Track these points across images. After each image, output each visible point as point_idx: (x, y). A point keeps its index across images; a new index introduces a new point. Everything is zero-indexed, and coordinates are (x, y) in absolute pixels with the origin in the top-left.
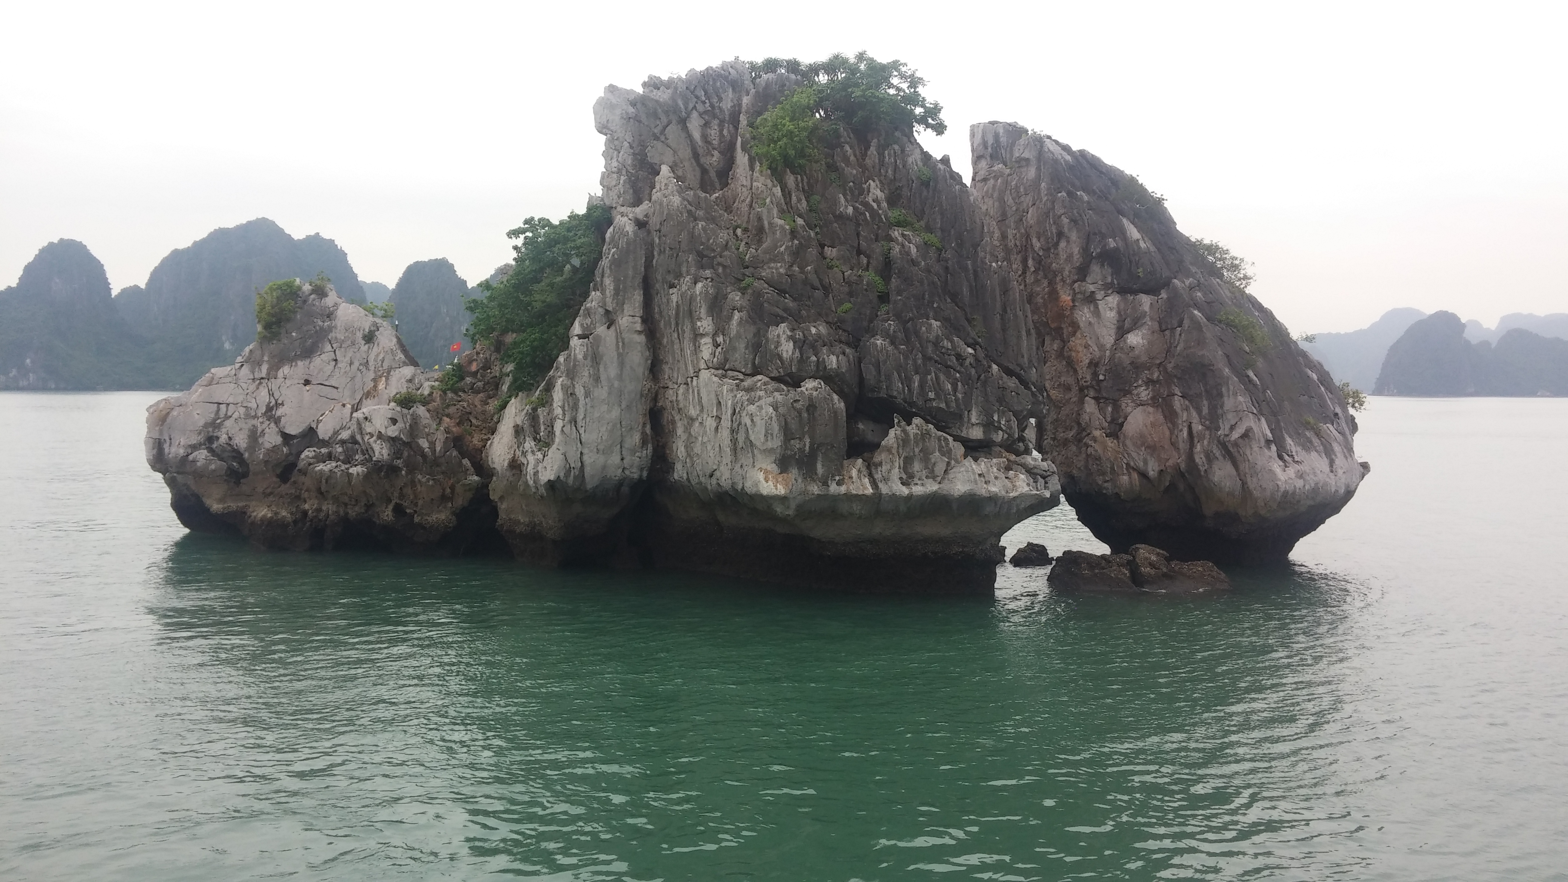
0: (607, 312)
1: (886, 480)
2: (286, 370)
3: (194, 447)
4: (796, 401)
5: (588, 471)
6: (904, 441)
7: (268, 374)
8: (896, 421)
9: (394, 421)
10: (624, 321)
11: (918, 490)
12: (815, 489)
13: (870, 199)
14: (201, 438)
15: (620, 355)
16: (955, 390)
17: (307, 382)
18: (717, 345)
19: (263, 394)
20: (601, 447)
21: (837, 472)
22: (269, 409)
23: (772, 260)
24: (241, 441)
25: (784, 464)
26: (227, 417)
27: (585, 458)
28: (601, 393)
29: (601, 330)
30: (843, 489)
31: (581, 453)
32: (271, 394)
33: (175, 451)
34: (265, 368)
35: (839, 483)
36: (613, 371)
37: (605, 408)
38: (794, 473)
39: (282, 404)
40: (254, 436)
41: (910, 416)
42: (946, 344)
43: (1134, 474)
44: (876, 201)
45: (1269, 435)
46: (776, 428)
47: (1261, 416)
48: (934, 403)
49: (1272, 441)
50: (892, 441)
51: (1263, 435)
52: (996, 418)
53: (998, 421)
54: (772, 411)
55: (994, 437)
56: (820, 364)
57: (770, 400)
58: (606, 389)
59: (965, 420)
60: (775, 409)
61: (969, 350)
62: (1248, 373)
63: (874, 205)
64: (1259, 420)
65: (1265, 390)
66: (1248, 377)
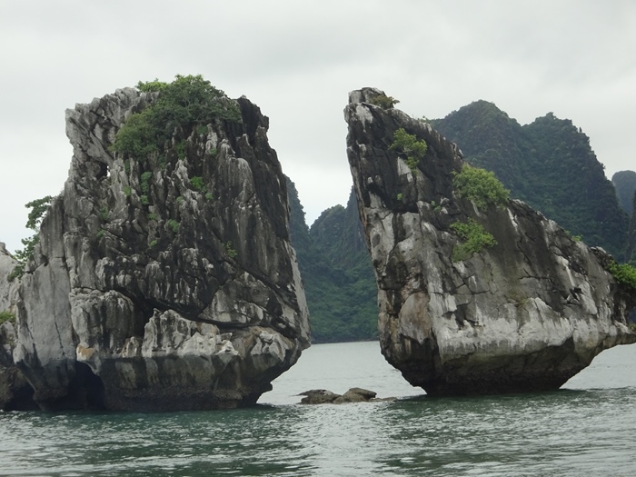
0: (43, 256)
1: (146, 349)
4: (96, 304)
5: (39, 355)
6: (158, 325)
8: (155, 312)
10: (52, 261)
11: (161, 354)
12: (105, 356)
13: (177, 173)
15: (52, 282)
18: (76, 273)
20: (45, 340)
21: (119, 344)
25: (91, 342)
27: (37, 347)
28: (41, 306)
29: (41, 268)
30: (119, 355)
31: (34, 345)
35: (119, 352)
36: (48, 292)
37: (44, 316)
38: (96, 346)
41: (163, 309)
42: (196, 263)
43: (408, 343)
44: (180, 173)
45: (453, 308)
46: (83, 320)
47: (452, 294)
48: (177, 301)
49: (456, 312)
50: (150, 325)
51: (445, 308)
52: (236, 307)
53: (239, 309)
54: (81, 310)
55: (240, 320)
56: (115, 281)
57: (82, 304)
58: (44, 304)
59: (213, 309)
60: (84, 310)
61: (210, 266)
62: (455, 265)
63: (179, 176)
64: (444, 298)
65: (470, 276)
66: (454, 268)
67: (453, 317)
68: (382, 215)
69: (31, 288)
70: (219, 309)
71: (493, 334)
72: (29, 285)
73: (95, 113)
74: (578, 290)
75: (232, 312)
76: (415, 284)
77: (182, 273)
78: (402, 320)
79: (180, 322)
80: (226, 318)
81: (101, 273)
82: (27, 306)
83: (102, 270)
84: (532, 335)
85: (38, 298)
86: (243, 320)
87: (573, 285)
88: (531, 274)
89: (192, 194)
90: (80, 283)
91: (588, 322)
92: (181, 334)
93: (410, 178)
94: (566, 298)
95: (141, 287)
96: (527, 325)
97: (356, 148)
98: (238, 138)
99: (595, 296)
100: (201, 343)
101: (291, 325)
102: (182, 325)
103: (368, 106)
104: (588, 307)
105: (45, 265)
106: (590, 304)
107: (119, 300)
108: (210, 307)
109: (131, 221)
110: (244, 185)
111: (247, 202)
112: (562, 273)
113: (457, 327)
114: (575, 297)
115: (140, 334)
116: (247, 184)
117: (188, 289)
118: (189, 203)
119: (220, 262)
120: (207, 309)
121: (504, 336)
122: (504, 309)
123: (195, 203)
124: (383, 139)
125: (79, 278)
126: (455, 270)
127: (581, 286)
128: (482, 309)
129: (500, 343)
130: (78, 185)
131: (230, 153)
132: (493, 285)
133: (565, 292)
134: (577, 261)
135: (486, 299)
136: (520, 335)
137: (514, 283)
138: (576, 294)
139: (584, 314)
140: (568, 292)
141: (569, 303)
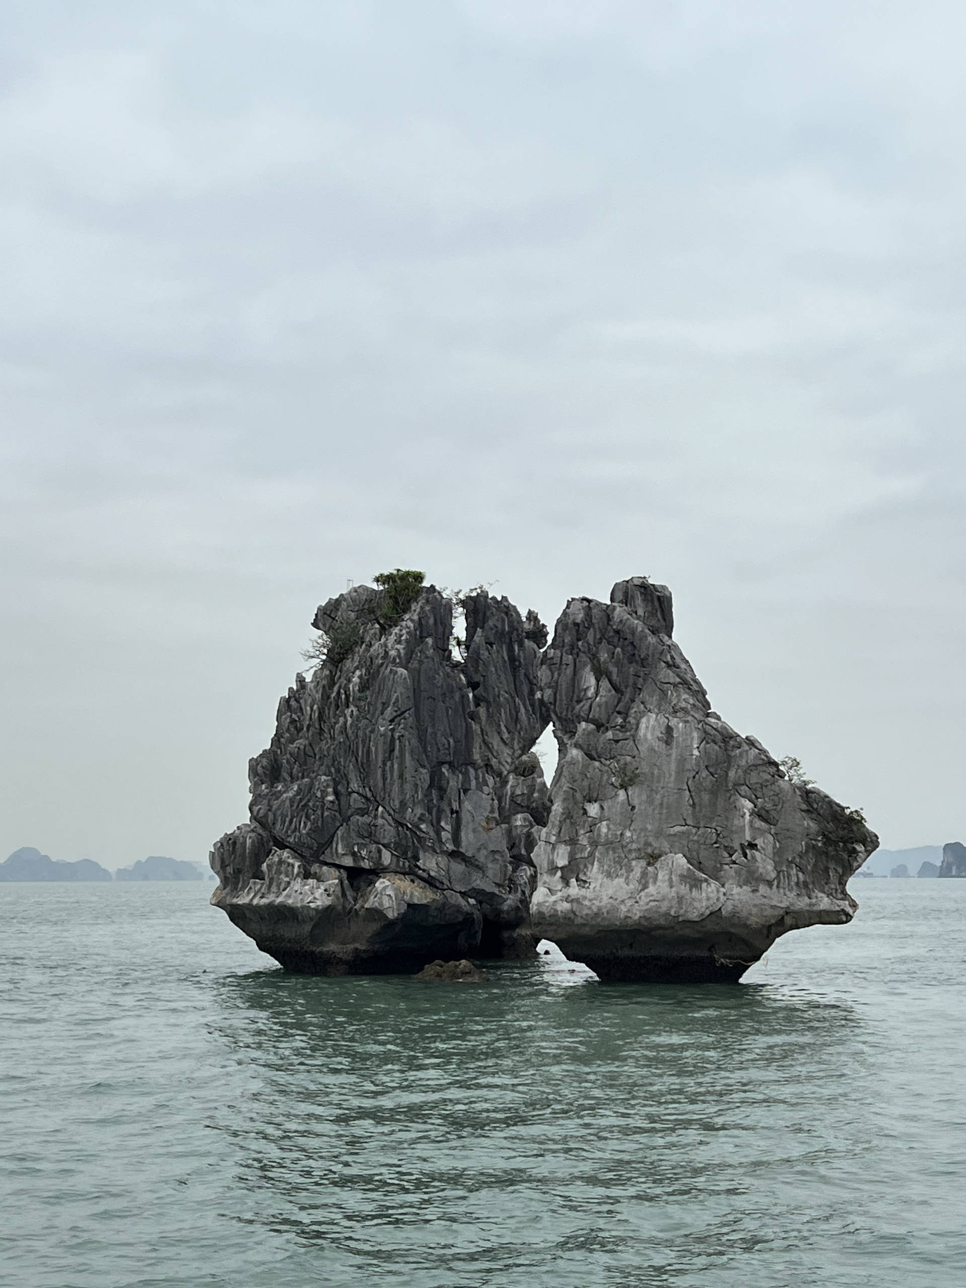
6: (271, 866)
8: (273, 852)
16: (305, 826)
21: (244, 887)
25: (226, 883)
38: (228, 889)
42: (319, 794)
44: (353, 686)
45: (562, 862)
47: (567, 845)
48: (289, 839)
50: (265, 866)
51: (552, 862)
52: (356, 849)
53: (359, 852)
55: (363, 865)
59: (334, 850)
61: (331, 798)
62: (588, 806)
63: (351, 689)
64: (554, 849)
65: (601, 821)
66: (585, 810)
67: (559, 874)
70: (340, 851)
71: (602, 901)
74: (752, 846)
75: (353, 854)
77: (306, 805)
79: (289, 865)
80: (348, 862)
84: (652, 904)
86: (366, 864)
87: (748, 838)
88: (689, 822)
89: (352, 711)
91: (755, 891)
92: (288, 879)
94: (731, 856)
96: (651, 889)
99: (778, 854)
102: (291, 867)
104: (762, 870)
106: (765, 866)
107: (249, 835)
108: (331, 848)
111: (391, 721)
112: (737, 822)
113: (559, 887)
114: (745, 856)
115: (257, 874)
117: (302, 826)
118: (346, 721)
120: (326, 850)
121: (615, 903)
123: (349, 723)
126: (585, 812)
127: (759, 842)
128: (603, 865)
129: (608, 912)
131: (393, 662)
132: (628, 834)
133: (732, 848)
134: (769, 806)
135: (611, 853)
136: (637, 902)
137: (659, 834)
138: (748, 851)
139: (752, 878)
140: (736, 846)
141: (734, 863)
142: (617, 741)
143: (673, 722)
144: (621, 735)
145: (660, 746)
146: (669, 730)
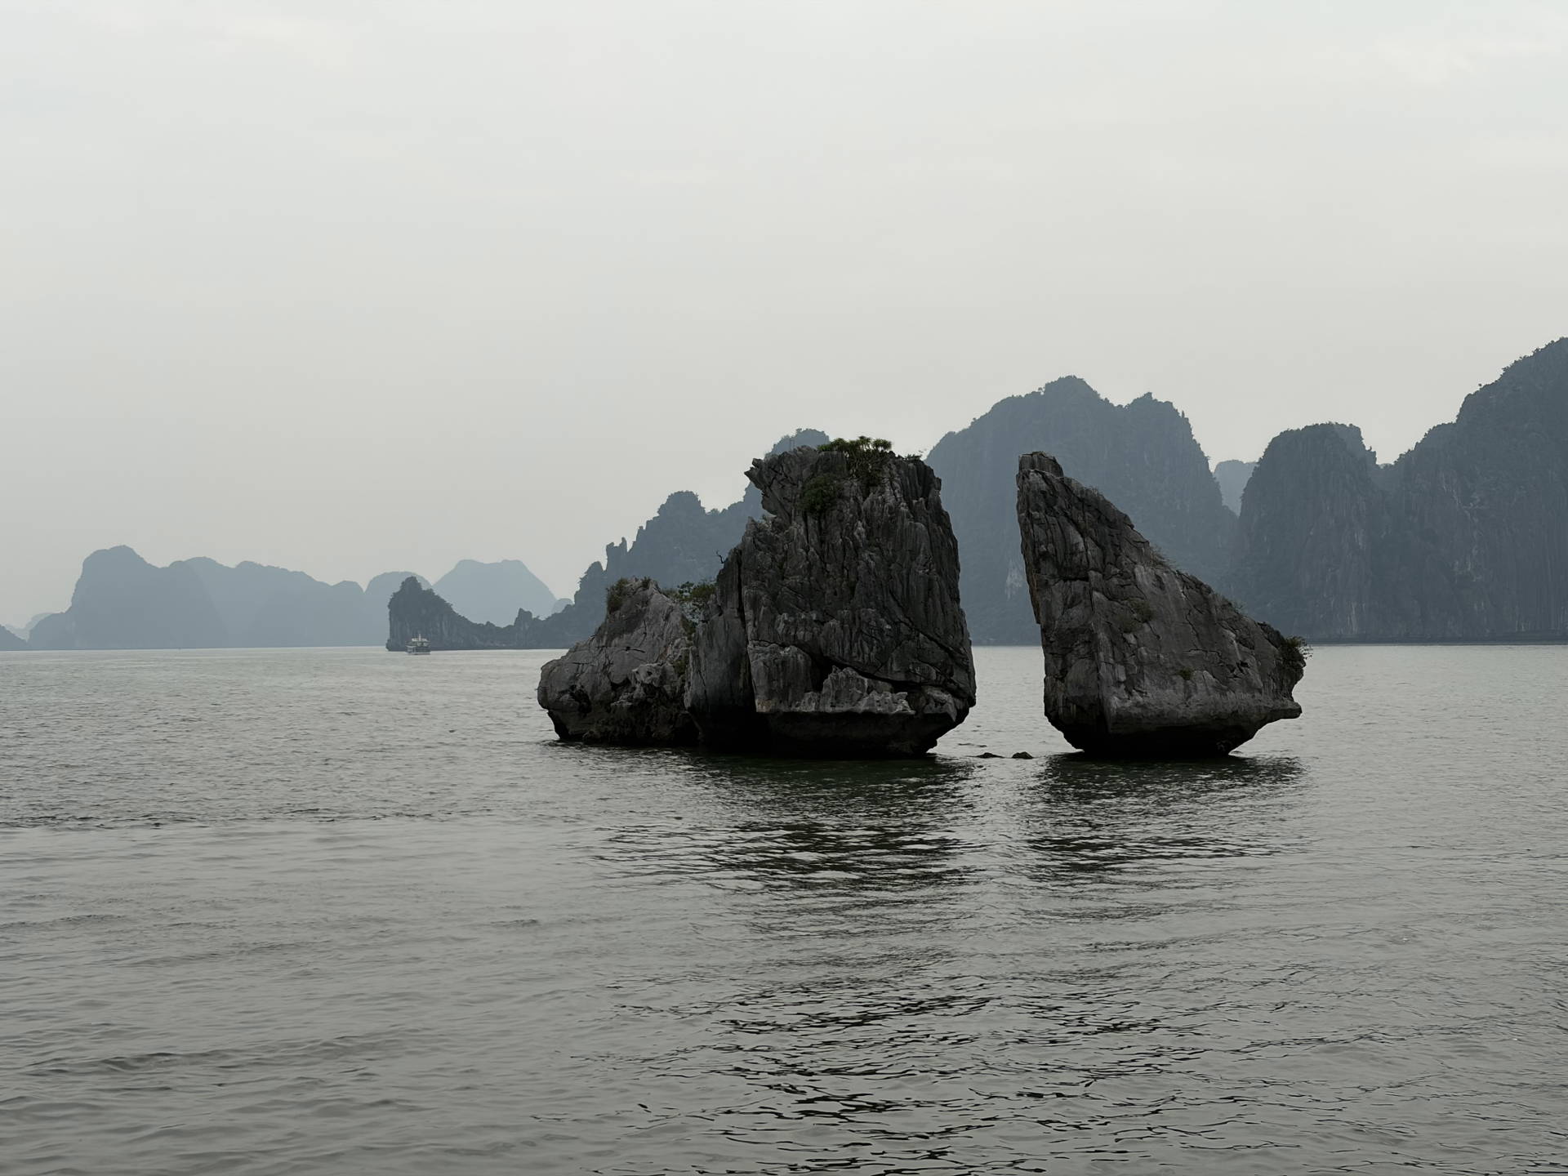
0: (719, 607)
1: (824, 704)
2: (616, 641)
3: (563, 692)
4: (776, 659)
5: (710, 702)
6: (836, 682)
7: (606, 643)
8: (834, 669)
9: (649, 674)
10: (727, 611)
11: (838, 709)
12: (784, 708)
13: (855, 533)
14: (568, 687)
15: (726, 632)
16: (871, 650)
17: (628, 648)
18: (754, 626)
19: (603, 656)
20: (717, 687)
21: (798, 698)
22: (605, 667)
23: (794, 574)
24: (588, 689)
25: (770, 695)
26: (582, 673)
28: (715, 654)
29: (715, 617)
30: (798, 708)
31: (705, 691)
32: (607, 657)
33: (552, 696)
34: (605, 639)
35: (797, 706)
36: (722, 642)
38: (775, 699)
39: (612, 664)
40: (595, 687)
41: (842, 667)
42: (873, 623)
43: (1073, 708)
44: (859, 534)
45: (1123, 678)
46: (762, 674)
47: (1121, 664)
48: (855, 660)
49: (1124, 682)
50: (828, 682)
51: (1114, 678)
52: (911, 667)
53: (914, 670)
54: (762, 664)
55: (913, 679)
56: (795, 636)
57: (762, 658)
58: (717, 652)
59: (889, 668)
60: (765, 664)
61: (888, 627)
62: (1126, 636)
63: (857, 537)
64: (1114, 668)
65: (1139, 647)
66: (1124, 639)
67: (1123, 687)
68: (1051, 582)
69: (705, 636)
70: (895, 668)
71: (1161, 705)
72: (704, 634)
73: (773, 469)
74: (1244, 664)
75: (907, 672)
76: (1083, 650)
77: (860, 631)
78: (1069, 685)
79: (858, 680)
81: (781, 628)
82: (702, 654)
83: (782, 625)
84: (1199, 707)
85: (711, 647)
86: (918, 680)
87: (1240, 659)
88: (1199, 647)
89: (870, 555)
90: (758, 636)
91: (1253, 696)
92: (859, 692)
93: (1081, 547)
94: (1232, 671)
95: (822, 644)
96: (1195, 697)
97: (1029, 515)
98: (915, 501)
99: (1261, 670)
100: (878, 701)
101: (961, 686)
102: (860, 683)
103: (1041, 473)
104: (1254, 681)
105: (720, 615)
106: (1257, 680)
107: (799, 656)
108: (886, 666)
109: (809, 578)
110: (922, 549)
111: (924, 566)
112: (1230, 647)
113: (1126, 696)
114: (1242, 671)
115: (818, 688)
116: (925, 550)
117: (867, 649)
118: (867, 563)
119: (896, 623)
120: (883, 668)
121: (1172, 707)
122: (1172, 681)
123: (872, 564)
124: (1055, 507)
125: (757, 631)
126: (1125, 640)
127: (1247, 661)
128: (1152, 680)
129: (1168, 714)
130: (756, 540)
131: (908, 517)
132: (1162, 656)
133: (1232, 666)
134: (1244, 635)
135: (1154, 671)
136: (1187, 706)
137: (1182, 657)
138: (1243, 668)
139: (1251, 688)
140: (1235, 665)
141: (1235, 676)
142: (1122, 586)
143: (1159, 572)
144: (1124, 582)
145: (1157, 591)
146: (1158, 578)
